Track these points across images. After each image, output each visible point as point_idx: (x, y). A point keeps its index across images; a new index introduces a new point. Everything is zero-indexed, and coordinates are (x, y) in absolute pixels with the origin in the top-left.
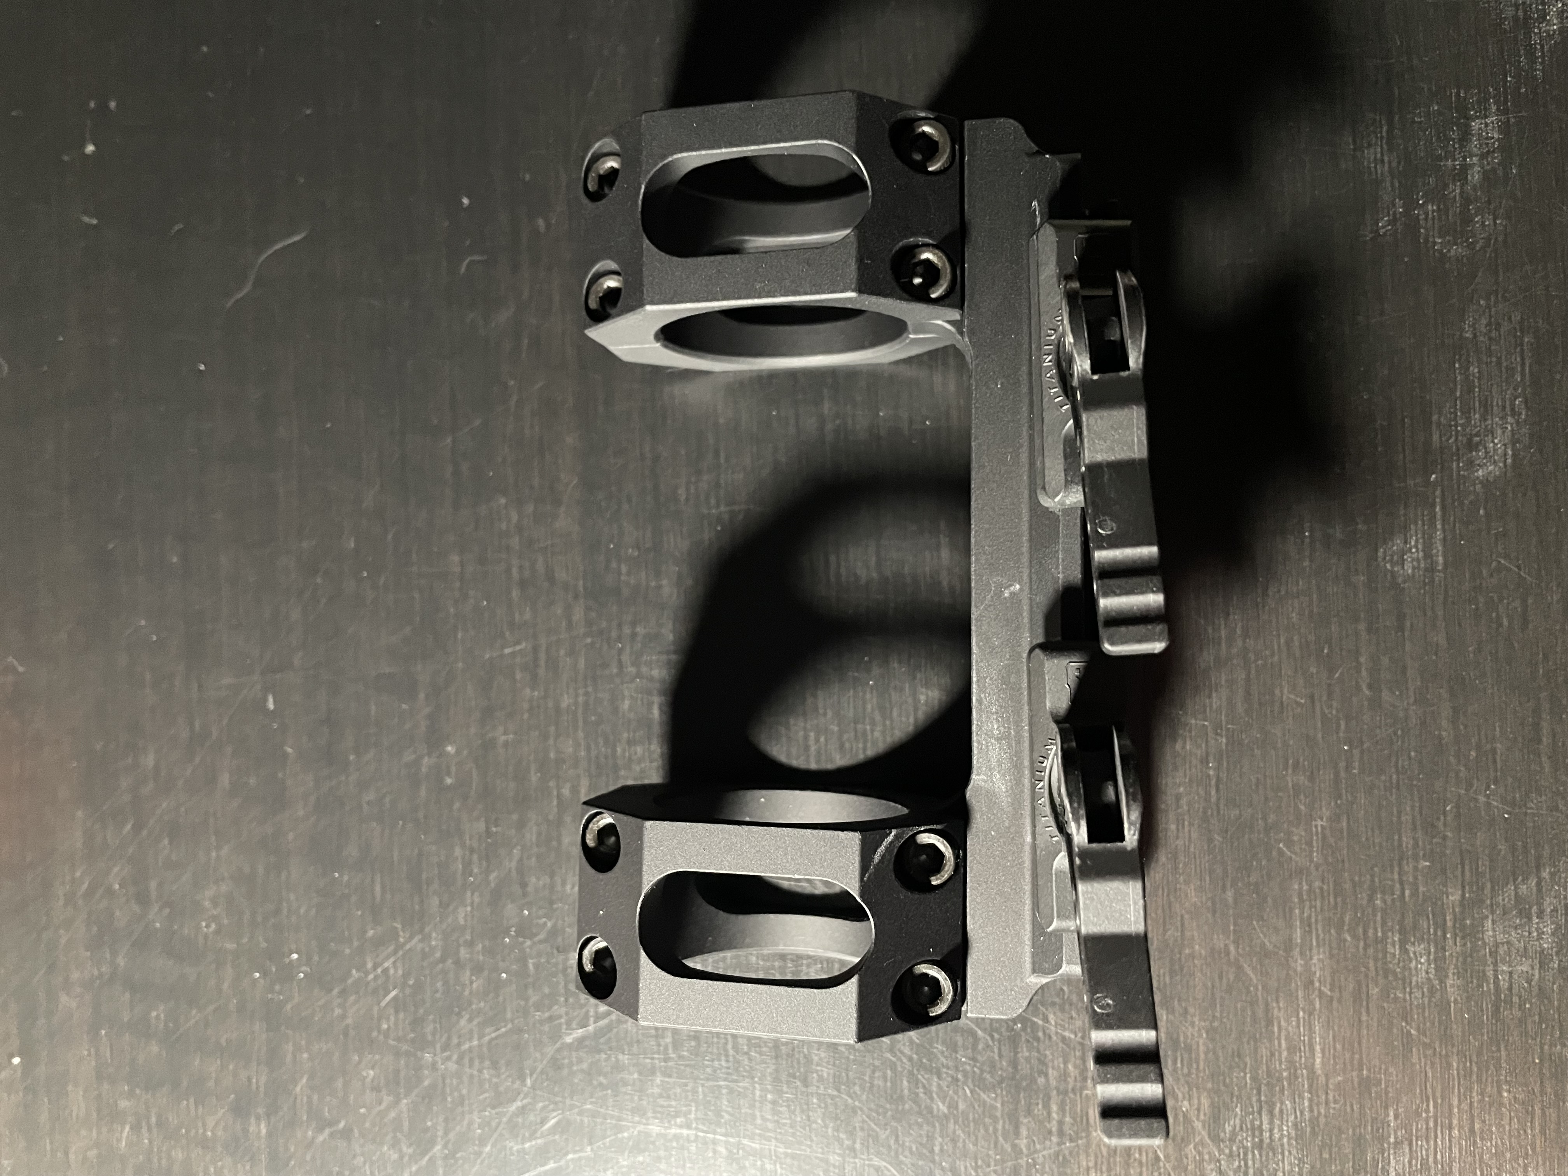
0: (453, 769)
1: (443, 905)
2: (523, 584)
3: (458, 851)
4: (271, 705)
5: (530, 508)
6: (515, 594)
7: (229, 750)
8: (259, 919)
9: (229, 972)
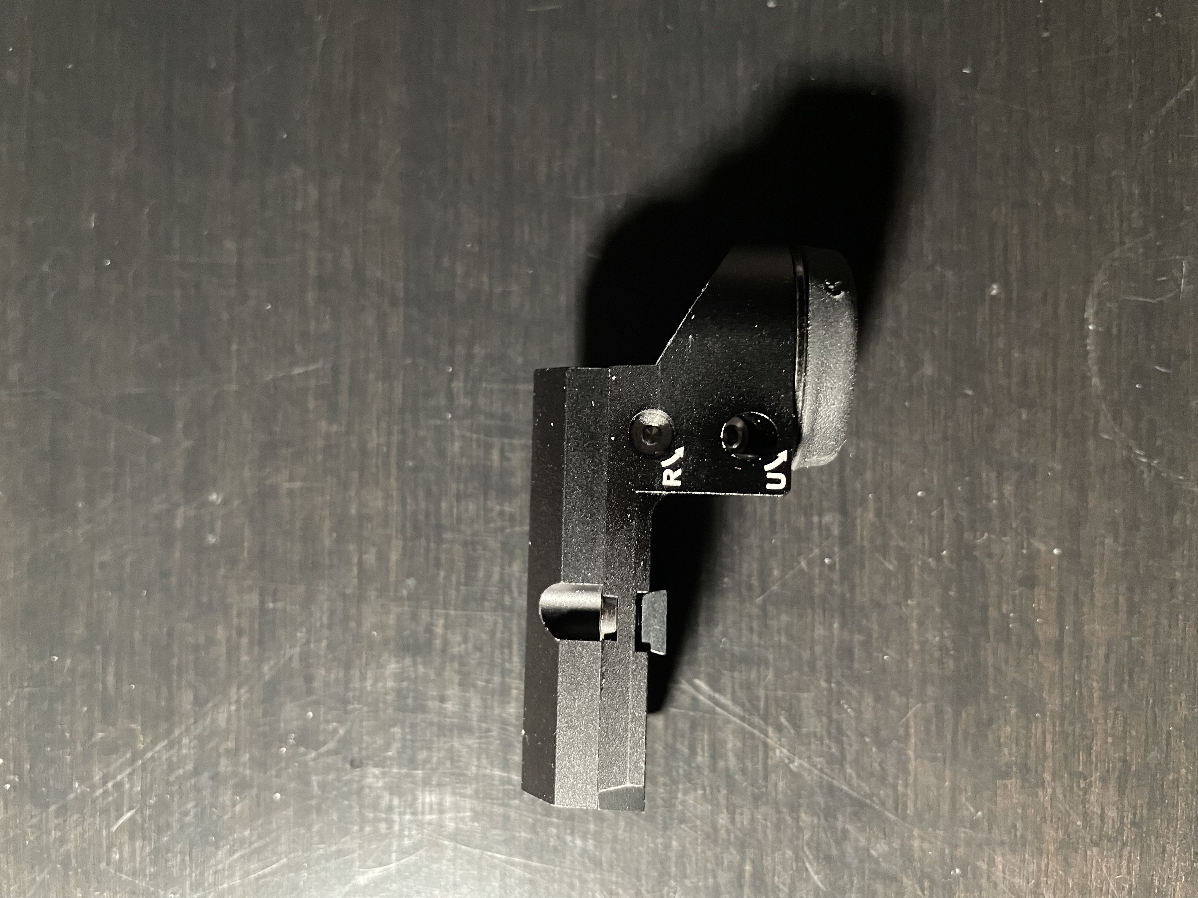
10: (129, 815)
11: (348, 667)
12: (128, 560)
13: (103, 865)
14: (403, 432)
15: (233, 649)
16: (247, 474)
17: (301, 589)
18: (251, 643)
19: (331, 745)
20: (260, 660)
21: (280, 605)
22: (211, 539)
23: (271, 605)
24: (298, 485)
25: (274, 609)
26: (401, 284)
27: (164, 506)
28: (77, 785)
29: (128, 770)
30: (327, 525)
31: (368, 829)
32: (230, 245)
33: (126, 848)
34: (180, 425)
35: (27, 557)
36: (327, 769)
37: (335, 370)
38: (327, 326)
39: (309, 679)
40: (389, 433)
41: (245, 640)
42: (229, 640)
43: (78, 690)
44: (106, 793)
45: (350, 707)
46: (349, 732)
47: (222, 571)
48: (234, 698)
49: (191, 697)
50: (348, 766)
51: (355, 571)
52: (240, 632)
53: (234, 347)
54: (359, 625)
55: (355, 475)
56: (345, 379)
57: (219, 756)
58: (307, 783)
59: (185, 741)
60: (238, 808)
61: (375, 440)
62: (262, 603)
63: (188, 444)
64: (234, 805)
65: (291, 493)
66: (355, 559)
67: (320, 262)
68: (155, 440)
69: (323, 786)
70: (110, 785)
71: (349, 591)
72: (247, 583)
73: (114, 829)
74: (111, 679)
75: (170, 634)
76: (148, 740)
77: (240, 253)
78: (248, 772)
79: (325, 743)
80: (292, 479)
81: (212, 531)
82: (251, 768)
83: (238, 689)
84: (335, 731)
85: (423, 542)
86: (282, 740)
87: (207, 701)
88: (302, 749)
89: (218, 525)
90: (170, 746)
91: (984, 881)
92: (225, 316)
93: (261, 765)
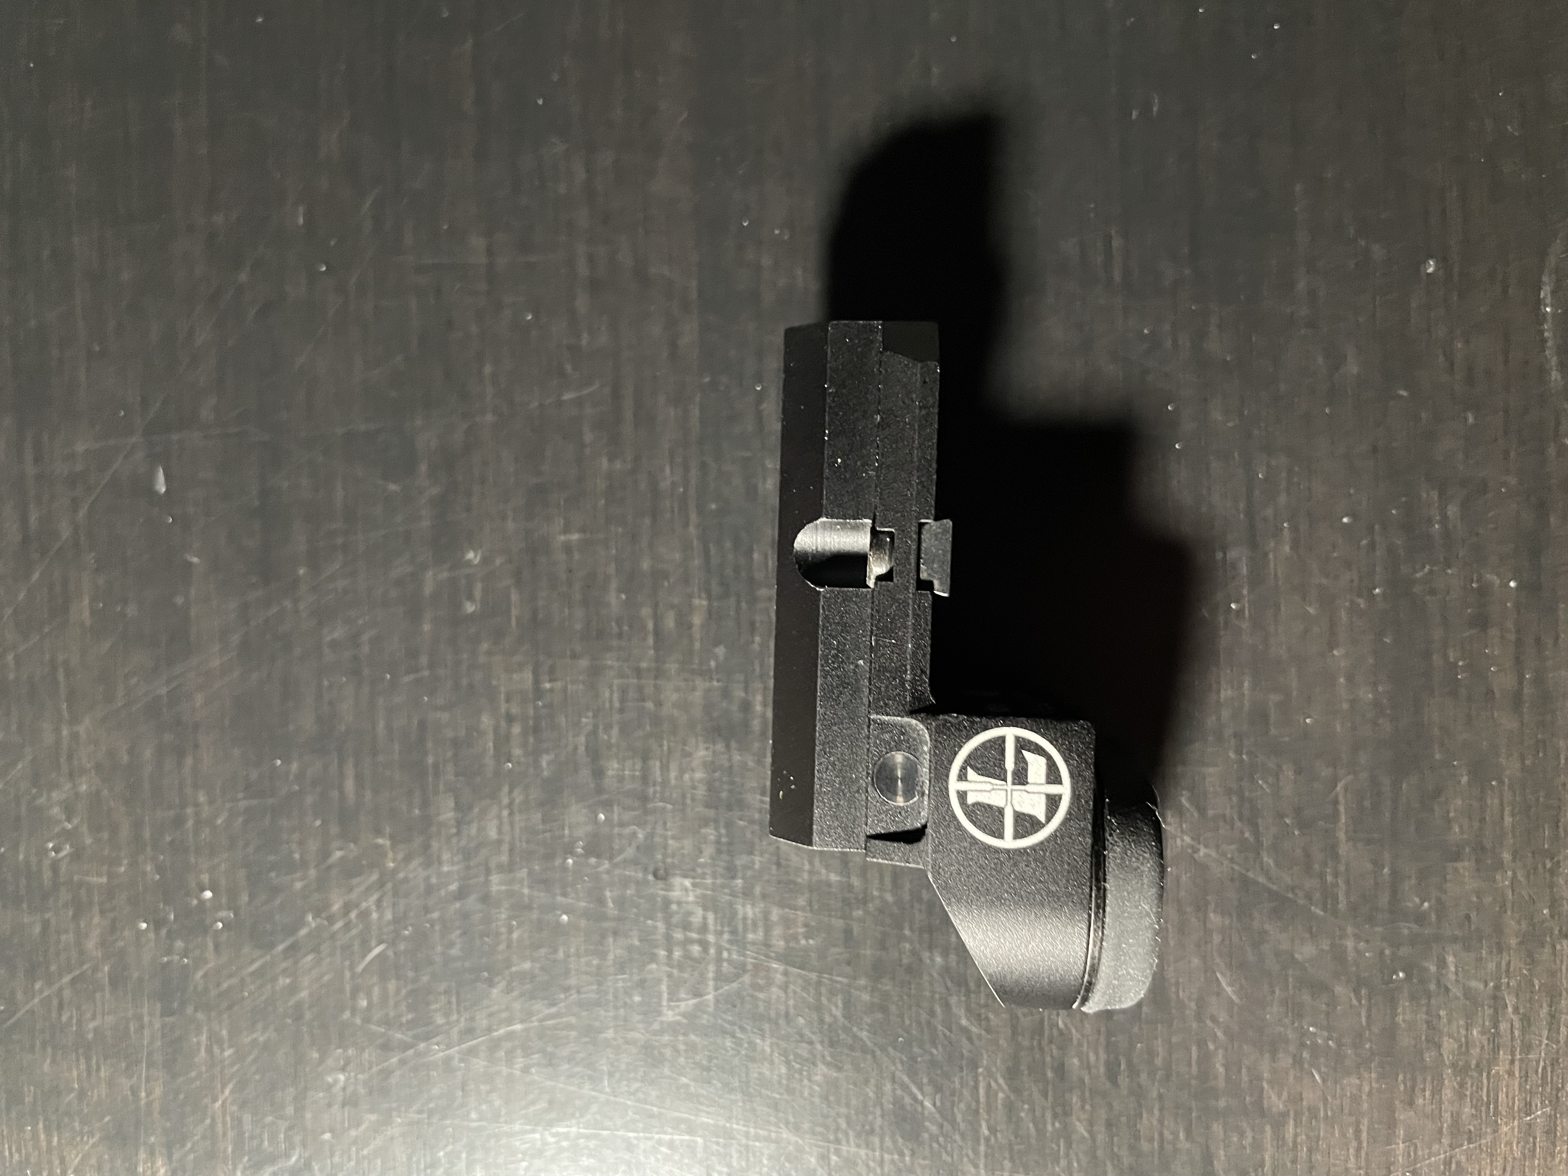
10: (377, 951)
11: (645, 759)
12: (365, 637)
13: (347, 1015)
14: (703, 466)
15: (502, 741)
16: (510, 525)
17: (584, 663)
18: (525, 734)
19: (630, 852)
20: (536, 753)
21: (559, 685)
22: (470, 608)
23: (548, 685)
24: (575, 537)
25: (551, 690)
26: (694, 284)
27: (409, 569)
28: (310, 918)
29: (375, 897)
30: (614, 585)
31: (677, 954)
32: (477, 242)
33: (376, 990)
34: (423, 468)
35: (235, 639)
36: (625, 882)
37: (616, 395)
38: (603, 339)
39: (598, 773)
40: (687, 469)
41: (516, 729)
42: (496, 729)
43: (309, 800)
44: (347, 926)
45: (650, 806)
46: (651, 836)
47: (485, 646)
48: (506, 801)
49: (452, 804)
50: (650, 877)
51: (651, 641)
52: (510, 719)
53: (488, 369)
54: (659, 704)
55: (647, 521)
56: (628, 404)
57: (488, 872)
58: (601, 901)
59: (446, 856)
60: (515, 935)
61: (668, 477)
62: (537, 682)
63: (435, 491)
64: (510, 930)
65: (568, 548)
66: (650, 625)
67: (591, 259)
68: (393, 487)
69: (621, 902)
70: (353, 915)
71: (644, 665)
72: (518, 658)
73: (360, 968)
74: (350, 785)
75: (422, 725)
76: (400, 856)
77: (490, 252)
78: (526, 891)
79: (621, 851)
80: (566, 530)
81: (470, 597)
82: (530, 887)
83: (511, 792)
84: (634, 834)
85: (732, 601)
86: (569, 851)
87: (470, 808)
88: (593, 860)
89: (478, 588)
90: (427, 865)
91: (1432, 987)
92: (474, 329)
93: (542, 882)
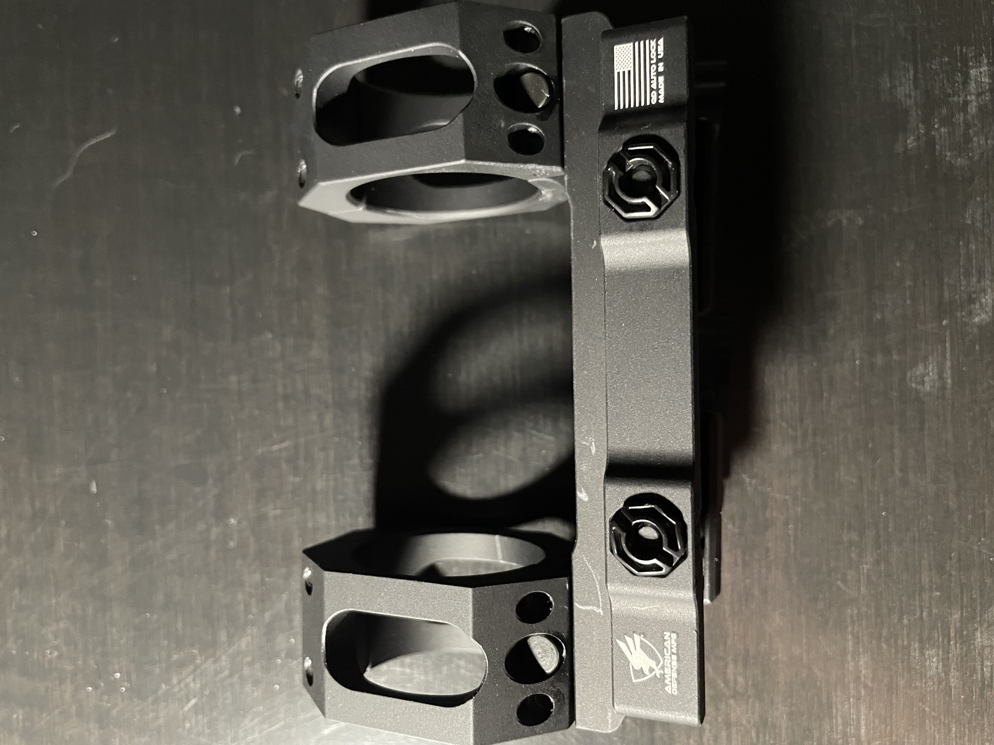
0: (236, 536)
1: (230, 636)
2: (286, 398)
3: (240, 596)
4: (94, 489)
5: (290, 341)
6: (280, 405)
7: (63, 523)
8: (91, 648)
9: (69, 687)
